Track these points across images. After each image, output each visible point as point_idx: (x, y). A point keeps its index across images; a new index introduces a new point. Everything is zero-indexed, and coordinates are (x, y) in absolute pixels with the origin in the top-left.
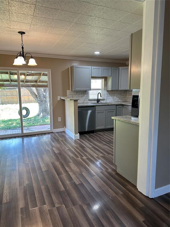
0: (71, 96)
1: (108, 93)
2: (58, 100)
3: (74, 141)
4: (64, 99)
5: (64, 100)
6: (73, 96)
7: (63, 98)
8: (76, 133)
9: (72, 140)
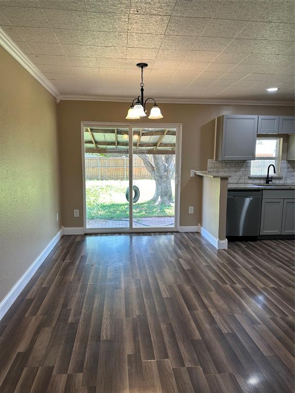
0: (215, 170)
1: (289, 166)
2: (191, 176)
3: (217, 252)
4: (201, 175)
5: (201, 177)
6: (219, 170)
7: (199, 173)
8: (220, 238)
9: (214, 250)
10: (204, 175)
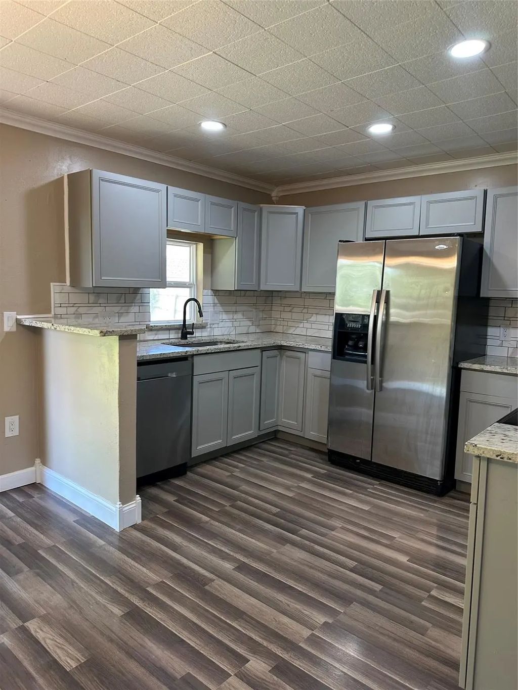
7: (28, 320)
10: (45, 325)
